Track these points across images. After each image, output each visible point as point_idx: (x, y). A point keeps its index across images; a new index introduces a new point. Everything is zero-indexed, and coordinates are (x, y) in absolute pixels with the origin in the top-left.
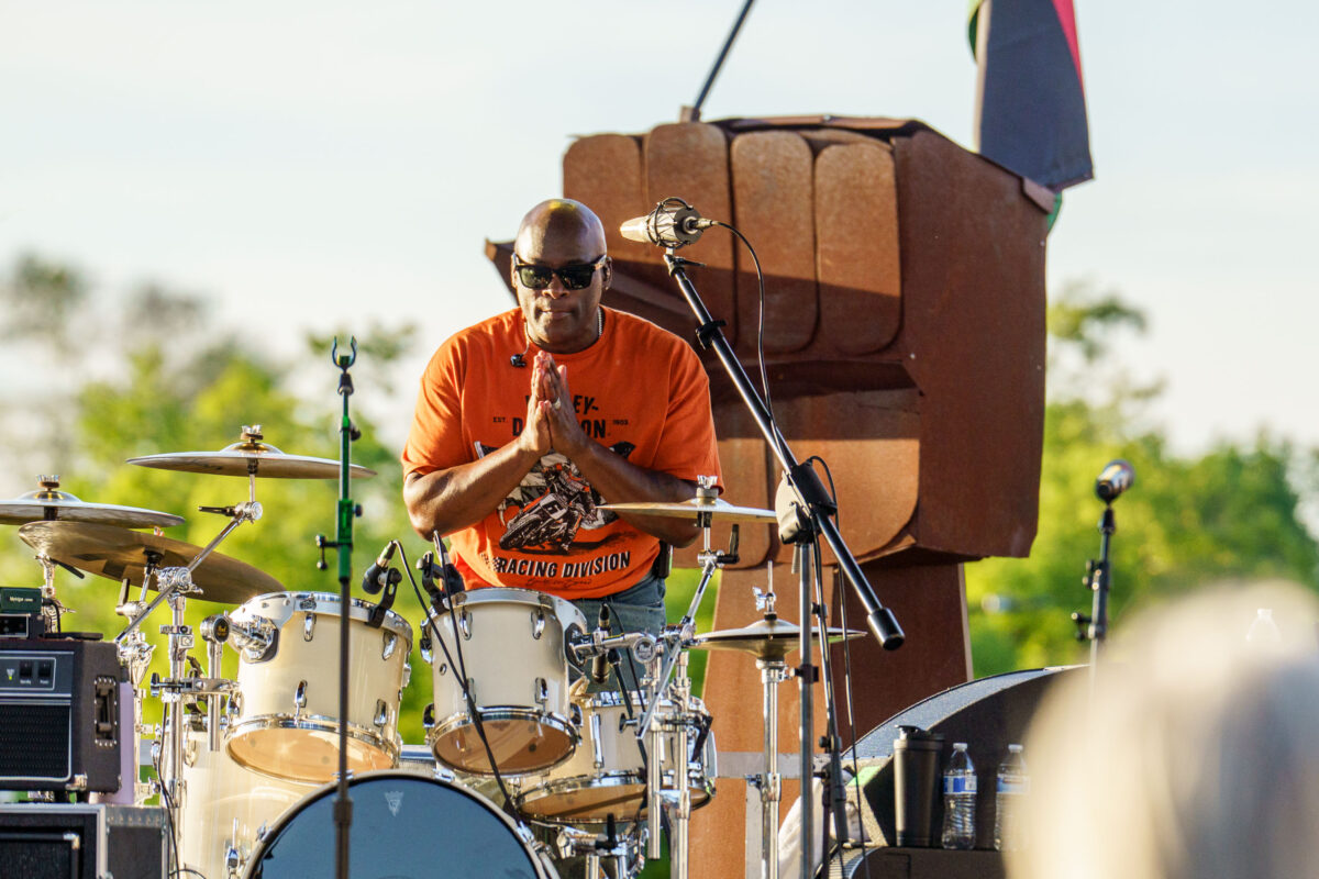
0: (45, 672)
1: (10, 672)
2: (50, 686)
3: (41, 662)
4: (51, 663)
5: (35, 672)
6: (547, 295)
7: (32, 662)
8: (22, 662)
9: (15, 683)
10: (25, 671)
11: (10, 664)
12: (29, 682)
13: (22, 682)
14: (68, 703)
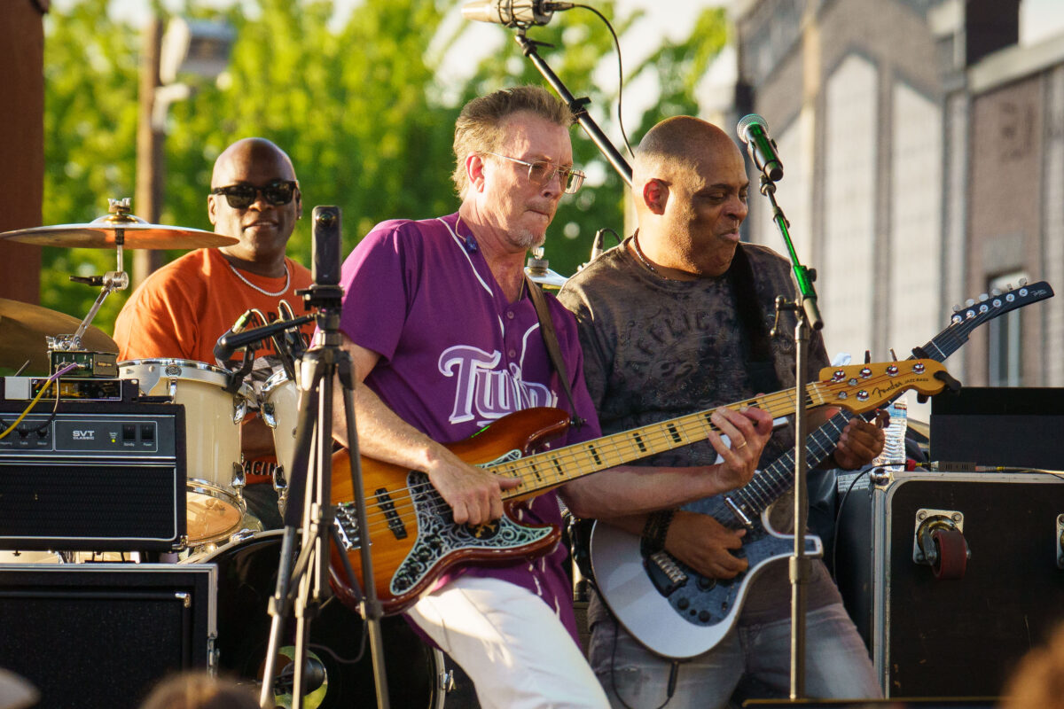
0: (148, 435)
1: (113, 435)
2: (153, 448)
3: (142, 426)
4: (153, 425)
5: (138, 435)
6: (254, 210)
7: (134, 426)
8: (124, 425)
9: (119, 446)
10: (128, 434)
11: (113, 427)
12: (132, 444)
13: (126, 444)
14: (173, 465)
